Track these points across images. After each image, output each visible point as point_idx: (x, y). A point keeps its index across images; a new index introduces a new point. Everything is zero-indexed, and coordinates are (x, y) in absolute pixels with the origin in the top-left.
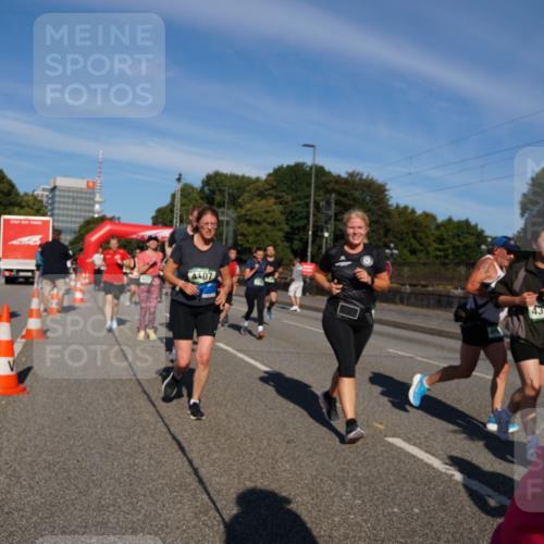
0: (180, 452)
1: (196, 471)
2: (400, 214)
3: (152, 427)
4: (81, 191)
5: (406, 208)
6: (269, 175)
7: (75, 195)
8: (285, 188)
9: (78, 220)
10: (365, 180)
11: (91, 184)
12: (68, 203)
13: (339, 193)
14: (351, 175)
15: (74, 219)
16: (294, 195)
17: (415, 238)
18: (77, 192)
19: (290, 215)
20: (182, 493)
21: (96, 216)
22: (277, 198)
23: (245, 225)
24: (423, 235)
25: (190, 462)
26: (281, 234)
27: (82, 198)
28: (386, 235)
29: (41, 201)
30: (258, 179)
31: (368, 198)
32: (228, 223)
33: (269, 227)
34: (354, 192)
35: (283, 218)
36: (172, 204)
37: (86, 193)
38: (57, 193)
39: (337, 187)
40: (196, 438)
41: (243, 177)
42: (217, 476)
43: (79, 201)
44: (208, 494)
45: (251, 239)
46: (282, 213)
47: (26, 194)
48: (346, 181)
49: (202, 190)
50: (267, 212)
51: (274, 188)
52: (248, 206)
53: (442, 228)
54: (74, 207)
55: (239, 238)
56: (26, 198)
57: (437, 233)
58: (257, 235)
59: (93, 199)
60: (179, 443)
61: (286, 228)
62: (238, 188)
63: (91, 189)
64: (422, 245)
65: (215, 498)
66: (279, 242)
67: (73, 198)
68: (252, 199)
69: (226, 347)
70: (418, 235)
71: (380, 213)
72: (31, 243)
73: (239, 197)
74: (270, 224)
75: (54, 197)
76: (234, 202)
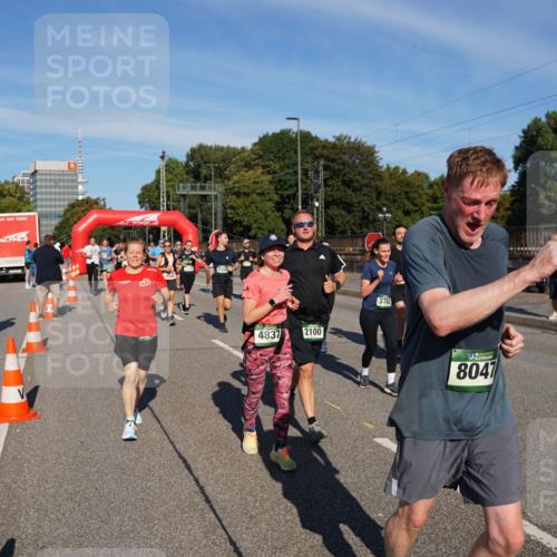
0: (186, 472)
1: (202, 490)
2: (391, 175)
3: (159, 446)
4: (62, 173)
5: (397, 168)
6: (255, 144)
7: (57, 178)
8: (272, 157)
9: (62, 203)
10: (354, 143)
11: (72, 166)
12: (51, 187)
13: (327, 159)
14: (338, 139)
15: (57, 203)
16: (282, 163)
17: (408, 198)
18: (59, 175)
19: (279, 184)
20: (192, 514)
21: (80, 198)
22: (264, 167)
23: (234, 197)
24: (416, 195)
25: (197, 481)
26: (271, 204)
27: (64, 181)
28: (378, 199)
29: (23, 188)
30: (243, 149)
31: (357, 161)
32: (216, 197)
33: (258, 198)
34: (342, 156)
35: (272, 187)
36: (157, 181)
37: (68, 175)
38: (38, 177)
39: (325, 152)
40: (200, 454)
41: (228, 148)
42: (220, 493)
43: (61, 184)
44: (215, 513)
45: (241, 211)
46: (271, 183)
47: (7, 183)
48: (334, 146)
49: (187, 164)
50: (255, 183)
51: (260, 157)
52: (236, 178)
53: (435, 187)
54: (57, 190)
55: (228, 211)
56: (7, 187)
57: (430, 192)
58: (246, 207)
59: (75, 181)
60: (184, 461)
61: (276, 198)
62: (224, 161)
63: (73, 170)
64: (415, 205)
65: (220, 516)
66: (269, 212)
67: (55, 181)
68: (238, 171)
69: (222, 345)
70: (411, 195)
71: (370, 176)
72: (19, 240)
73: (225, 169)
74: (258, 194)
75: (35, 181)
76: (221, 174)
